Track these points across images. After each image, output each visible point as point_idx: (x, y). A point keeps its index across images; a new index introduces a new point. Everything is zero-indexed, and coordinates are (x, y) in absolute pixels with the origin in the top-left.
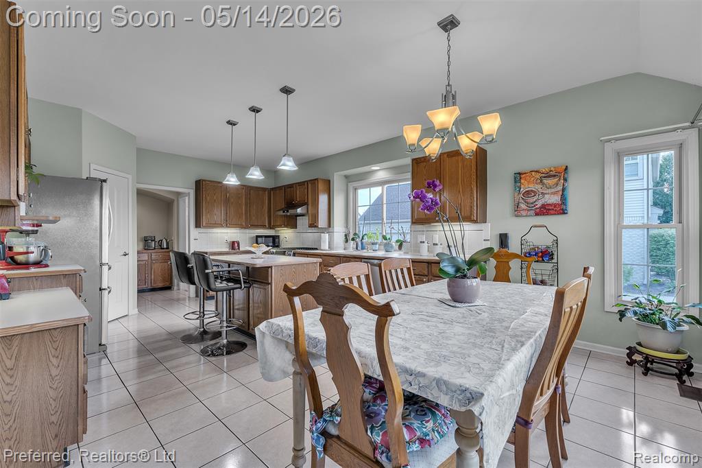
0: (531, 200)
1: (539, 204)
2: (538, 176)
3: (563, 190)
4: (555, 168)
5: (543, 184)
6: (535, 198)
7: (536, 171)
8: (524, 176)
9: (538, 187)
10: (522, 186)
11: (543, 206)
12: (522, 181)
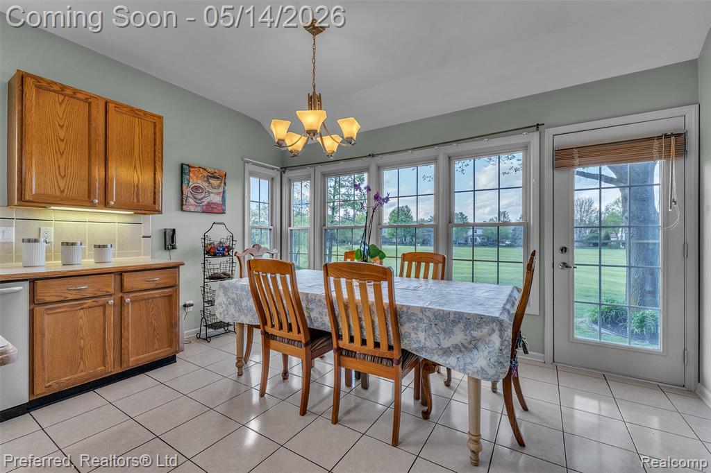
0: (199, 196)
1: (206, 201)
2: (205, 174)
3: (224, 192)
4: (218, 170)
5: (209, 183)
6: (203, 195)
7: (204, 169)
8: (193, 169)
9: (206, 184)
10: (191, 180)
11: (209, 204)
12: (191, 175)
